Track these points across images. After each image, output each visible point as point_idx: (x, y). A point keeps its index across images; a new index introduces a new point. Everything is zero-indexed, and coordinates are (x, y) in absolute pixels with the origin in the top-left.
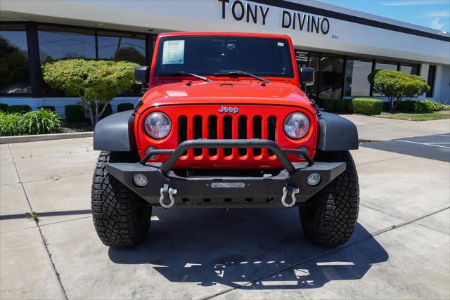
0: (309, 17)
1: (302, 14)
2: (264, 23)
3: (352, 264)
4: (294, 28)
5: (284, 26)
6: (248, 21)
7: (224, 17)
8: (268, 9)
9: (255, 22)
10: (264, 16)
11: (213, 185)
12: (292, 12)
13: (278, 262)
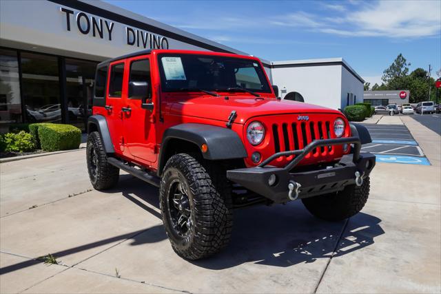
0: (151, 35)
1: (145, 33)
2: (110, 39)
3: (367, 227)
4: (138, 46)
5: (129, 43)
6: (94, 35)
7: (69, 29)
8: (113, 24)
9: (102, 37)
10: (110, 32)
11: (320, 176)
12: (136, 30)
13: (328, 237)
